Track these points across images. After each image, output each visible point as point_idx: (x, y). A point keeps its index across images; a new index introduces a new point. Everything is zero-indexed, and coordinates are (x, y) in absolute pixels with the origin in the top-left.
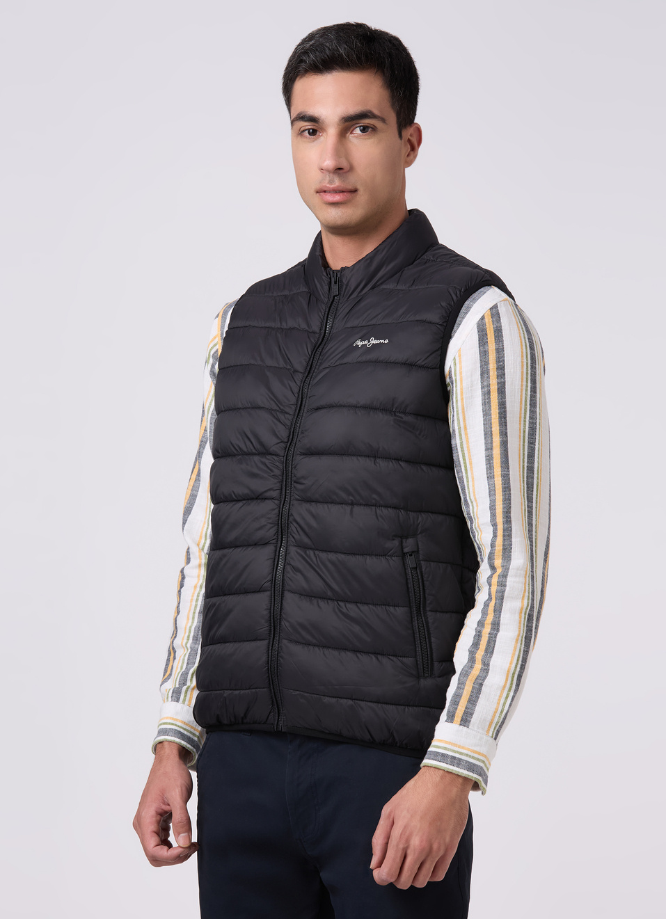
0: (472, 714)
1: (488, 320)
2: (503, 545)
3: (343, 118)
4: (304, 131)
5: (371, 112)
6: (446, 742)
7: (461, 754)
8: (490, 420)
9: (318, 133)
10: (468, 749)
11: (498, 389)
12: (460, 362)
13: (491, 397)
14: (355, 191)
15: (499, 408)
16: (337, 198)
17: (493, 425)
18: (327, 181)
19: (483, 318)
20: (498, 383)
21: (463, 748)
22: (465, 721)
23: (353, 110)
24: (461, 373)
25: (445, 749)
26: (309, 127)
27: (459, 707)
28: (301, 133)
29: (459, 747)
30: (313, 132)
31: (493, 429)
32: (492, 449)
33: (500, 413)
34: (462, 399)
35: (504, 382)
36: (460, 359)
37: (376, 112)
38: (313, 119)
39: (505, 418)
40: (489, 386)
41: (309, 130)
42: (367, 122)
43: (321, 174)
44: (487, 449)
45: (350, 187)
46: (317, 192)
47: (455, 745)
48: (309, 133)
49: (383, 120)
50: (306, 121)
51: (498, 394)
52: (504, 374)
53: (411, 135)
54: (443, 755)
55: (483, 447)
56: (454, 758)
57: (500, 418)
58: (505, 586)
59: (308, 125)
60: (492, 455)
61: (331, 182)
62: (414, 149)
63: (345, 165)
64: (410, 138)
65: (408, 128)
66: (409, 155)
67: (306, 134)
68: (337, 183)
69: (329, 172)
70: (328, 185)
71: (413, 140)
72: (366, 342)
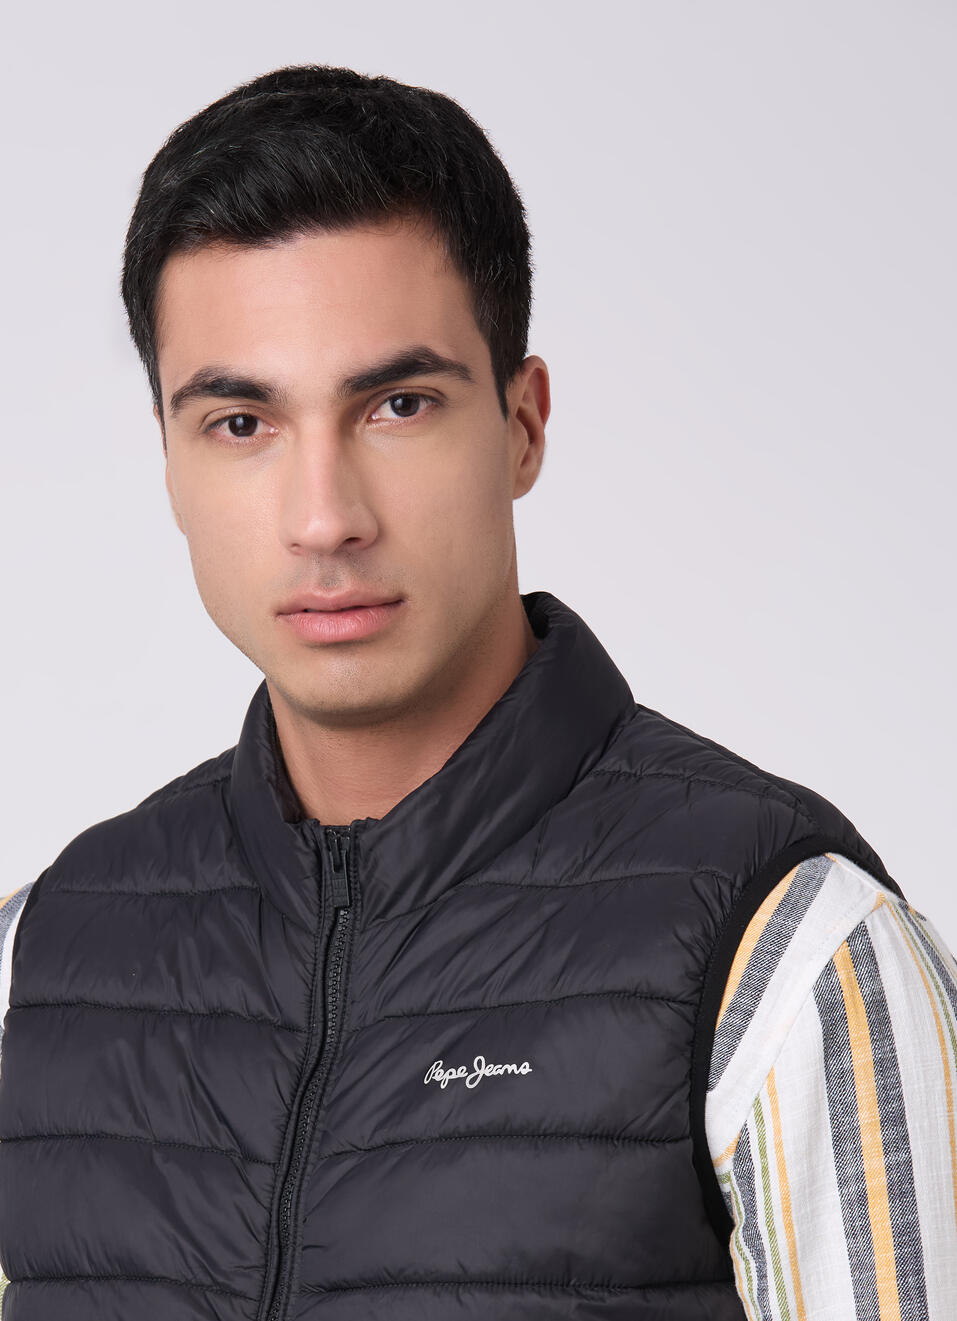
1: (845, 975)
3: (348, 381)
4: (218, 422)
5: (427, 353)
8: (872, 1282)
9: (261, 428)
11: (891, 1187)
12: (775, 1111)
13: (871, 1211)
14: (396, 602)
15: (899, 1246)
16: (348, 626)
17: (882, 1301)
19: (830, 969)
20: (889, 1168)
23: (374, 350)
24: (779, 1146)
26: (237, 410)
28: (209, 428)
30: (245, 426)
33: (901, 1261)
34: (789, 1226)
35: (909, 1163)
36: (774, 1102)
37: (442, 350)
38: (250, 391)
39: (919, 1272)
40: (860, 1177)
41: (232, 419)
42: (418, 382)
43: (296, 558)
45: (385, 592)
46: (280, 613)
48: (234, 428)
49: (462, 371)
50: (224, 395)
51: (892, 1199)
52: (905, 1138)
53: (525, 398)
57: (902, 1276)
59: (232, 407)
61: (326, 582)
62: (535, 437)
63: (366, 527)
64: (524, 406)
65: (517, 378)
66: (526, 460)
67: (225, 430)
68: (346, 585)
69: (319, 552)
70: (319, 593)
71: (532, 409)
72: (460, 1072)
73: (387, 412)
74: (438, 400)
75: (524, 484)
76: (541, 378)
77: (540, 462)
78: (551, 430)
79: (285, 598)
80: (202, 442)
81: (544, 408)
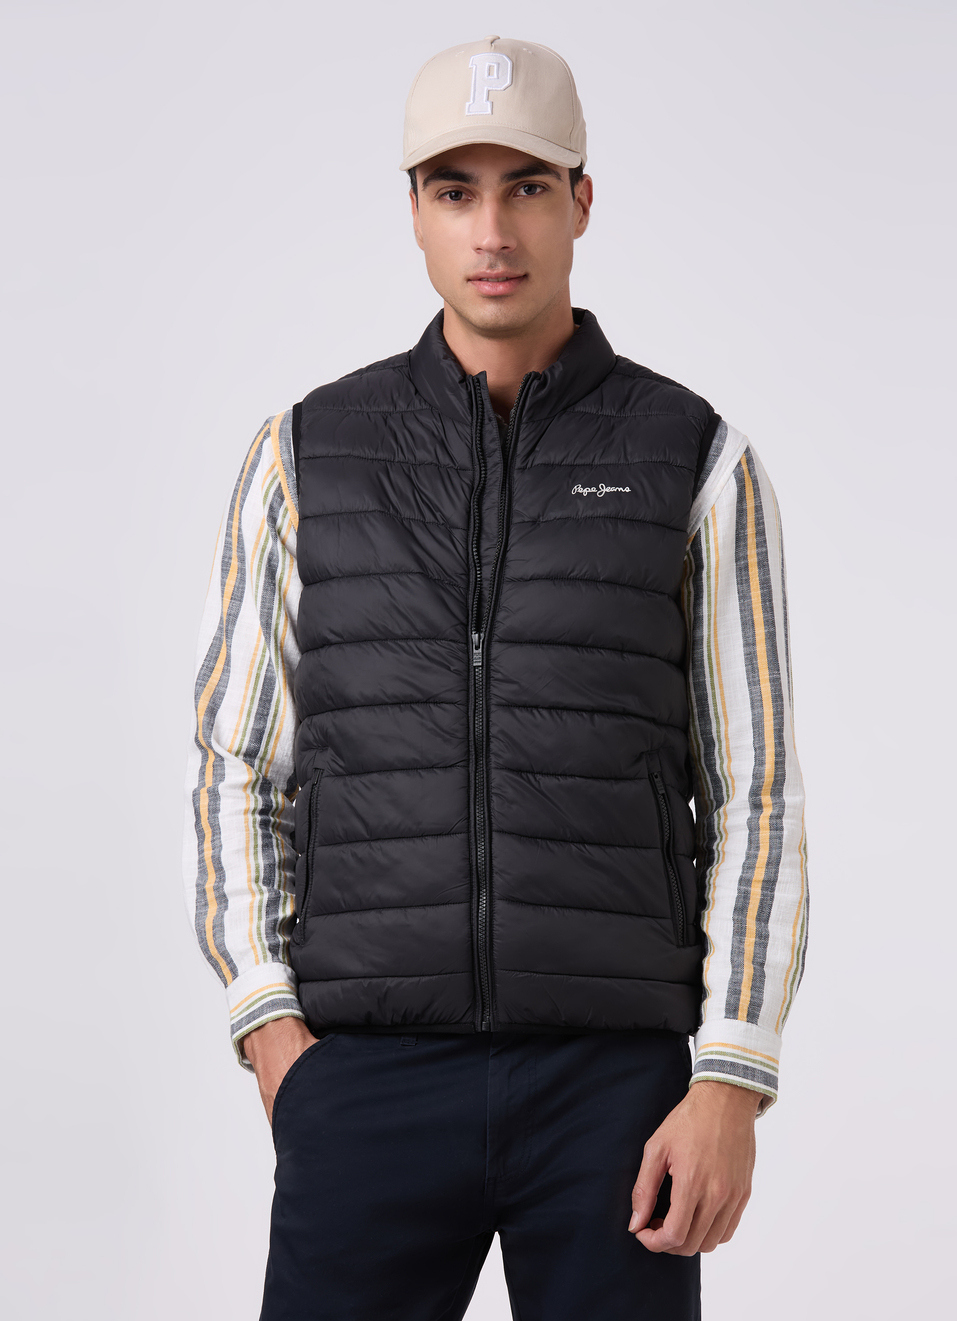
0: (760, 1006)
1: (744, 467)
2: (776, 776)
3: (506, 176)
4: (445, 194)
6: (734, 1047)
7: (754, 1061)
8: (750, 604)
10: (761, 1055)
11: (759, 563)
12: (714, 524)
13: (750, 573)
14: (524, 277)
15: (762, 588)
17: (755, 612)
18: (485, 265)
19: (739, 464)
20: (758, 554)
21: (755, 1053)
22: (753, 1017)
24: (716, 539)
25: (734, 1055)
26: (453, 189)
27: (742, 997)
28: (440, 196)
29: (750, 1052)
30: (457, 195)
31: (755, 617)
32: (754, 644)
33: (763, 595)
34: (717, 575)
35: (766, 552)
36: (714, 520)
39: (771, 601)
40: (746, 558)
41: (450, 192)
42: (536, 179)
43: (477, 255)
44: (746, 645)
45: (520, 272)
46: (469, 280)
47: (745, 1050)
48: (451, 197)
50: (448, 180)
51: (759, 568)
52: (765, 541)
53: (582, 192)
54: (732, 1064)
55: (741, 642)
56: (746, 1067)
57: (764, 601)
58: (782, 829)
59: (450, 185)
60: (755, 652)
61: (491, 266)
62: (586, 211)
63: (512, 244)
64: (581, 197)
65: (580, 183)
66: (581, 221)
67: (448, 197)
68: (500, 269)
69: (490, 251)
70: (488, 271)
71: (584, 199)
72: (594, 490)
73: (522, 192)
74: (546, 188)
75: (579, 232)
76: (589, 185)
77: (587, 223)
78: (592, 209)
79: (472, 273)
80: (437, 202)
81: (590, 200)
